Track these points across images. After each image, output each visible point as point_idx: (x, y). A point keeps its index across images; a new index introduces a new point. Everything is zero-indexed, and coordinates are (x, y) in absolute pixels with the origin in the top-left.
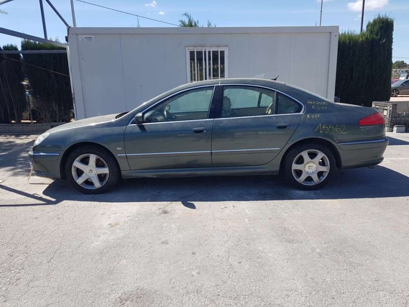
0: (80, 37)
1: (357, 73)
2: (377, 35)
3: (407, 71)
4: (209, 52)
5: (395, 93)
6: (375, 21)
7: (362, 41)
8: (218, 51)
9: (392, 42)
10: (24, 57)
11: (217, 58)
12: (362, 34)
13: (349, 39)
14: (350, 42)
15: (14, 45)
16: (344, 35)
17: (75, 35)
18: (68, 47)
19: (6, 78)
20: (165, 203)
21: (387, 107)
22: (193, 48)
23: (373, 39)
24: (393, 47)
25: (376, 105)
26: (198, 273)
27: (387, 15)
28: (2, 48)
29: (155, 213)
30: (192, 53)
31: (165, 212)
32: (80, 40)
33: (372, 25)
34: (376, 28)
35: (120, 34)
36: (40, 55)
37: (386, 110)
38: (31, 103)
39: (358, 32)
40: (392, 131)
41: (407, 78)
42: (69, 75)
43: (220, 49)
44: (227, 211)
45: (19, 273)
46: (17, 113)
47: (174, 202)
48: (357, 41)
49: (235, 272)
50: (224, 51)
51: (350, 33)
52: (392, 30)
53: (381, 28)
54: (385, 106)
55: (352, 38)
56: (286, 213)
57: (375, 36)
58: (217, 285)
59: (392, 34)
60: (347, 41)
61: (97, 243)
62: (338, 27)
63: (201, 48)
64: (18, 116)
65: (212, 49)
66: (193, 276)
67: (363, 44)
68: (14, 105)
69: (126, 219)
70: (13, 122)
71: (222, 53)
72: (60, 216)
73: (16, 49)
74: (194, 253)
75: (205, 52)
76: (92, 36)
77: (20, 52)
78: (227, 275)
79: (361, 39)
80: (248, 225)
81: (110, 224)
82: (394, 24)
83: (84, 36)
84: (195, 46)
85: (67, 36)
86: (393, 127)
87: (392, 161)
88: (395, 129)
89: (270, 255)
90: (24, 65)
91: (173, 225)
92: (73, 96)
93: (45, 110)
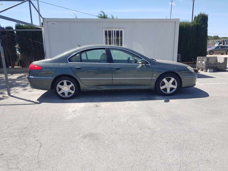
0: (49, 23)
1: (190, 42)
2: (200, 23)
3: (219, 41)
4: (115, 31)
5: (211, 53)
6: (199, 16)
7: (192, 26)
8: (119, 31)
9: (207, 26)
10: (16, 32)
11: (119, 34)
12: (192, 22)
13: (185, 25)
14: (186, 27)
15: (11, 26)
16: (183, 23)
17: (46, 22)
18: (43, 28)
19: (7, 43)
20: (97, 103)
21: (204, 59)
22: (106, 29)
23: (198, 25)
24: (208, 29)
25: (199, 59)
26: (115, 127)
27: (205, 13)
28: (5, 28)
29: (93, 107)
30: (106, 32)
31: (97, 106)
32: (49, 24)
33: (197, 17)
34: (199, 19)
35: (70, 22)
36: (26, 32)
37: (204, 61)
38: (20, 57)
39: (190, 21)
40: (207, 72)
41: (219, 45)
42: (43, 43)
43: (120, 30)
44: (126, 106)
45: (37, 128)
46: (12, 62)
47: (101, 102)
48: (190, 26)
49: (131, 127)
50: (122, 31)
51: (186, 22)
52: (207, 20)
53: (202, 19)
54: (203, 59)
55: (187, 24)
56: (153, 106)
57: (199, 23)
58: (123, 131)
59: (207, 22)
60: (185, 26)
61: (69, 118)
62: (179, 19)
63: (110, 29)
64: (13, 64)
65: (116, 30)
66: (113, 128)
67: (192, 28)
68: (11, 58)
69: (80, 109)
70: (10, 67)
71: (121, 32)
72: (48, 108)
73: (12, 28)
74: (112, 121)
75: (113, 31)
76: (56, 23)
77: (15, 30)
78: (127, 128)
79: (192, 25)
80: (136, 111)
81: (73, 111)
82: (208, 17)
83: (51, 23)
84: (107, 28)
85: (42, 22)
86: (207, 70)
87: (204, 85)
88: (208, 70)
89: (146, 121)
90: (16, 37)
91: (101, 111)
92: (45, 53)
93: (27, 61)
